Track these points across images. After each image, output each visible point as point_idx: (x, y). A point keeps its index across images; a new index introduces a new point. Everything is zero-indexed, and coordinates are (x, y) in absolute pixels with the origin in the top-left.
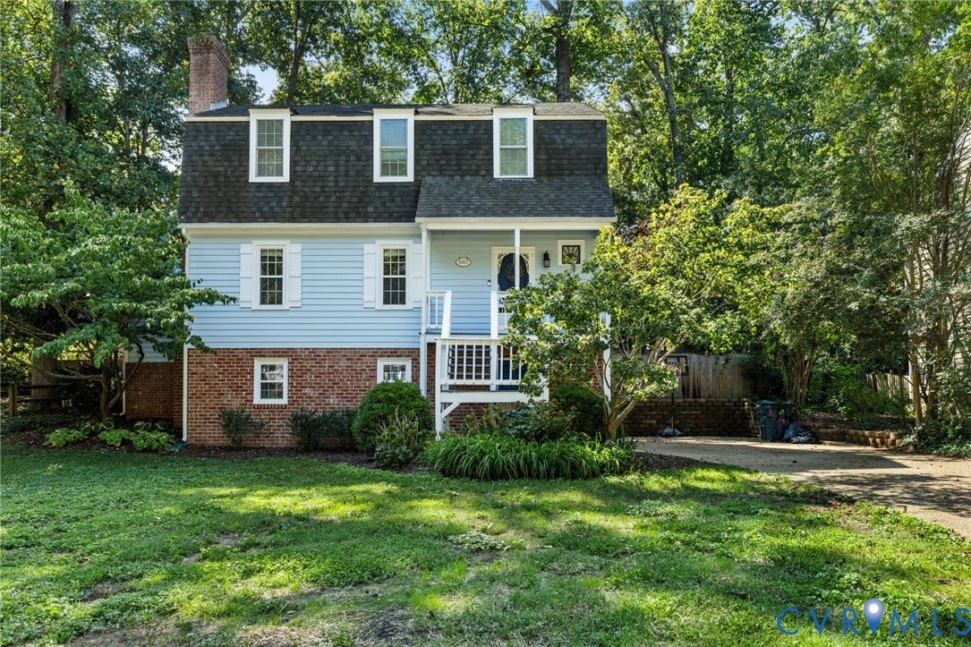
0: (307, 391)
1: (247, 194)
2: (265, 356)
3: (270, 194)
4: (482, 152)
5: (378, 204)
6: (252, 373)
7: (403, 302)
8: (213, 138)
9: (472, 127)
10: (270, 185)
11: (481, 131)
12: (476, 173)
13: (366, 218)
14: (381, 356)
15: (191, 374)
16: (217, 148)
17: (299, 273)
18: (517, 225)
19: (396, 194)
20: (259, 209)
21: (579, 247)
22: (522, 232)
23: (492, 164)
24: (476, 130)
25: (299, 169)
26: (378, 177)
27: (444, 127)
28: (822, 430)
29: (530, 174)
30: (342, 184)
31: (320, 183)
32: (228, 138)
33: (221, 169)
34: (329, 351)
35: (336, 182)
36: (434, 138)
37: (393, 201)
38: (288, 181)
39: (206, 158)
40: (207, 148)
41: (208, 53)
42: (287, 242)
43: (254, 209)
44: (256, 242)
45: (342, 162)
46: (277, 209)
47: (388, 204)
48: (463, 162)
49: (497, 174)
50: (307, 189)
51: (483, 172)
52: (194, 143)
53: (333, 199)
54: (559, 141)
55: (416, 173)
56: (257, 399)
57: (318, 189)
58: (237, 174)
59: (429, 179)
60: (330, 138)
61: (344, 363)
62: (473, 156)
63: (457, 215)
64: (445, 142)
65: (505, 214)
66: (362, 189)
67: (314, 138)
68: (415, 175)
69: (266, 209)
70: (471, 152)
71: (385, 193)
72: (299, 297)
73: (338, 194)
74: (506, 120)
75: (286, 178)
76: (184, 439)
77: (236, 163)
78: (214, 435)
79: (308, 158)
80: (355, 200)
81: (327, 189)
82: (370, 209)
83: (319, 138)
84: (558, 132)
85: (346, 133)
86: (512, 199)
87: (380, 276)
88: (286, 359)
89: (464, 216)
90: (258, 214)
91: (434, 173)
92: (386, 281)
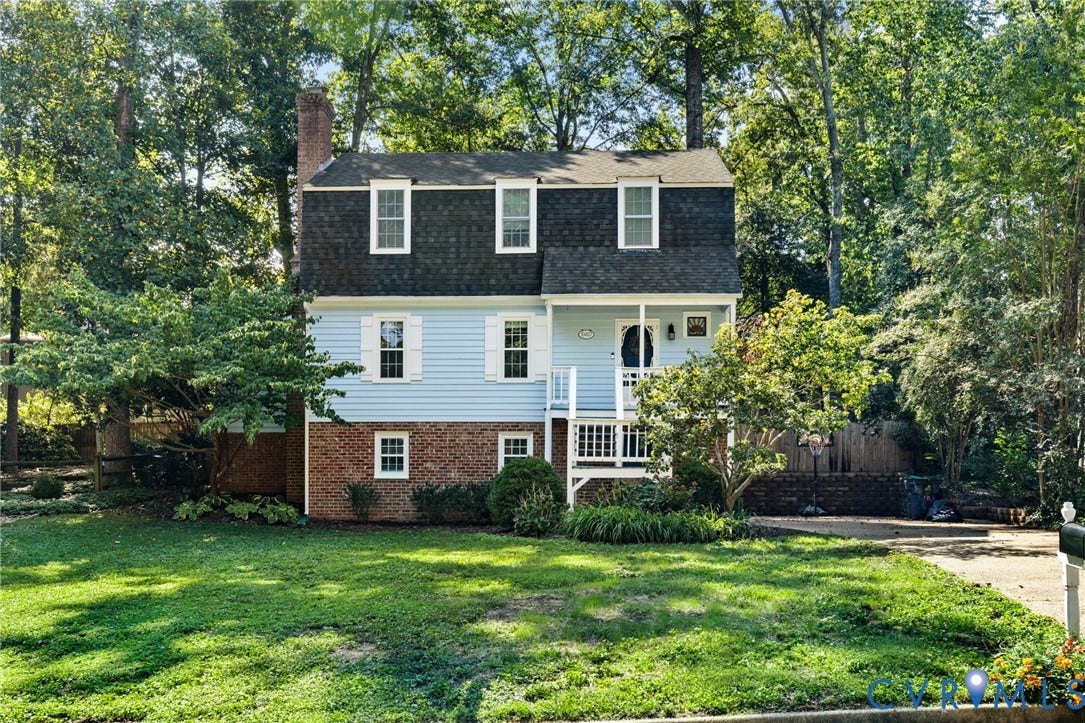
0: (428, 465)
1: (368, 267)
2: (385, 430)
3: (392, 267)
4: (606, 222)
5: (501, 276)
6: (372, 447)
7: (525, 375)
8: (332, 209)
9: (596, 196)
10: (392, 257)
11: (605, 199)
12: (600, 244)
13: (488, 291)
14: (503, 430)
15: (313, 448)
16: (337, 218)
17: (419, 346)
18: (643, 300)
19: (518, 265)
20: (381, 282)
21: (705, 318)
22: (648, 308)
23: (617, 235)
24: (600, 199)
25: (419, 240)
26: (500, 249)
27: (568, 196)
28: (965, 508)
29: (656, 244)
30: (463, 255)
31: (441, 255)
32: (348, 208)
33: (341, 240)
34: (450, 425)
35: (458, 253)
36: (557, 207)
37: (515, 272)
38: (409, 252)
39: (325, 229)
40: (327, 219)
41: (317, 110)
42: (407, 314)
43: (376, 282)
44: (376, 315)
45: (463, 233)
46: (399, 282)
47: (511, 276)
48: (587, 232)
49: (621, 244)
50: (428, 261)
51: (607, 243)
52: (313, 214)
53: (455, 271)
54: (685, 210)
55: (539, 244)
56: (379, 474)
57: (439, 261)
58: (358, 245)
59: (552, 251)
60: (451, 208)
61: (464, 437)
62: (598, 225)
63: (582, 292)
64: (568, 212)
65: (630, 290)
66: (484, 260)
67: (435, 208)
69: (387, 282)
70: (595, 222)
71: (507, 265)
72: (420, 370)
73: (459, 266)
74: (630, 188)
75: (407, 250)
76: (307, 512)
77: (356, 234)
78: (337, 509)
79: (429, 229)
80: (477, 271)
81: (448, 261)
82: (493, 282)
83: (440, 207)
84: (684, 200)
85: (467, 202)
86: (636, 274)
87: (502, 349)
88: (407, 433)
89: (590, 292)
90: (379, 287)
91: (557, 244)
92: (508, 354)
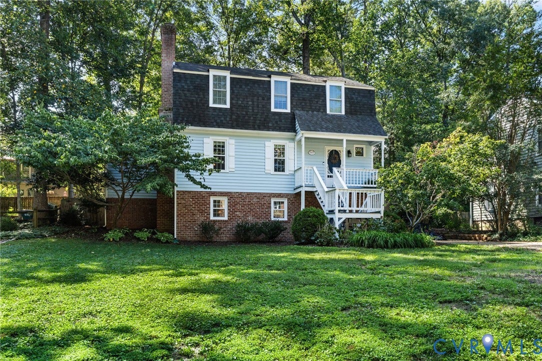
0: (238, 213)
1: (209, 113)
2: (216, 195)
3: (220, 114)
4: (321, 101)
5: (274, 122)
6: (209, 204)
7: (283, 171)
8: (188, 82)
9: (316, 88)
10: (220, 109)
11: (320, 90)
12: (318, 111)
13: (268, 129)
14: (273, 197)
15: (178, 204)
16: (191, 87)
17: (233, 154)
18: (345, 137)
19: (282, 118)
20: (216, 121)
21: (362, 148)
22: (347, 140)
23: (326, 107)
24: (318, 90)
25: (234, 102)
26: (273, 109)
27: (303, 87)
29: (343, 113)
30: (256, 111)
31: (245, 110)
32: (197, 83)
33: (194, 98)
34: (248, 194)
35: (253, 110)
36: (299, 92)
37: (281, 121)
38: (229, 107)
39: (186, 92)
40: (186, 87)
41: (172, 34)
42: (227, 138)
43: (213, 121)
44: (211, 137)
45: (255, 100)
46: (224, 122)
47: (279, 123)
48: (312, 105)
49: (328, 112)
50: (238, 112)
51: (322, 110)
52: (178, 84)
53: (252, 118)
54: (355, 98)
55: (292, 109)
56: (212, 218)
57: (244, 113)
58: (203, 102)
59: (297, 112)
60: (249, 87)
61: (255, 200)
62: (317, 102)
63: (319, 131)
64: (304, 94)
65: (340, 131)
66: (266, 114)
67: (241, 87)
68: (291, 109)
69: (219, 121)
70: (316, 100)
71: (277, 117)
72: (234, 166)
73: (254, 116)
74: (333, 86)
75: (228, 106)
76: (175, 237)
77: (202, 96)
78: (189, 235)
79: (238, 97)
80: (263, 119)
81: (249, 113)
82: (270, 125)
83: (244, 87)
84: (354, 94)
85: (256, 86)
86: (336, 124)
87: (273, 158)
88: (226, 197)
89: (322, 131)
90: (215, 124)
91: (299, 109)
92: (276, 160)
